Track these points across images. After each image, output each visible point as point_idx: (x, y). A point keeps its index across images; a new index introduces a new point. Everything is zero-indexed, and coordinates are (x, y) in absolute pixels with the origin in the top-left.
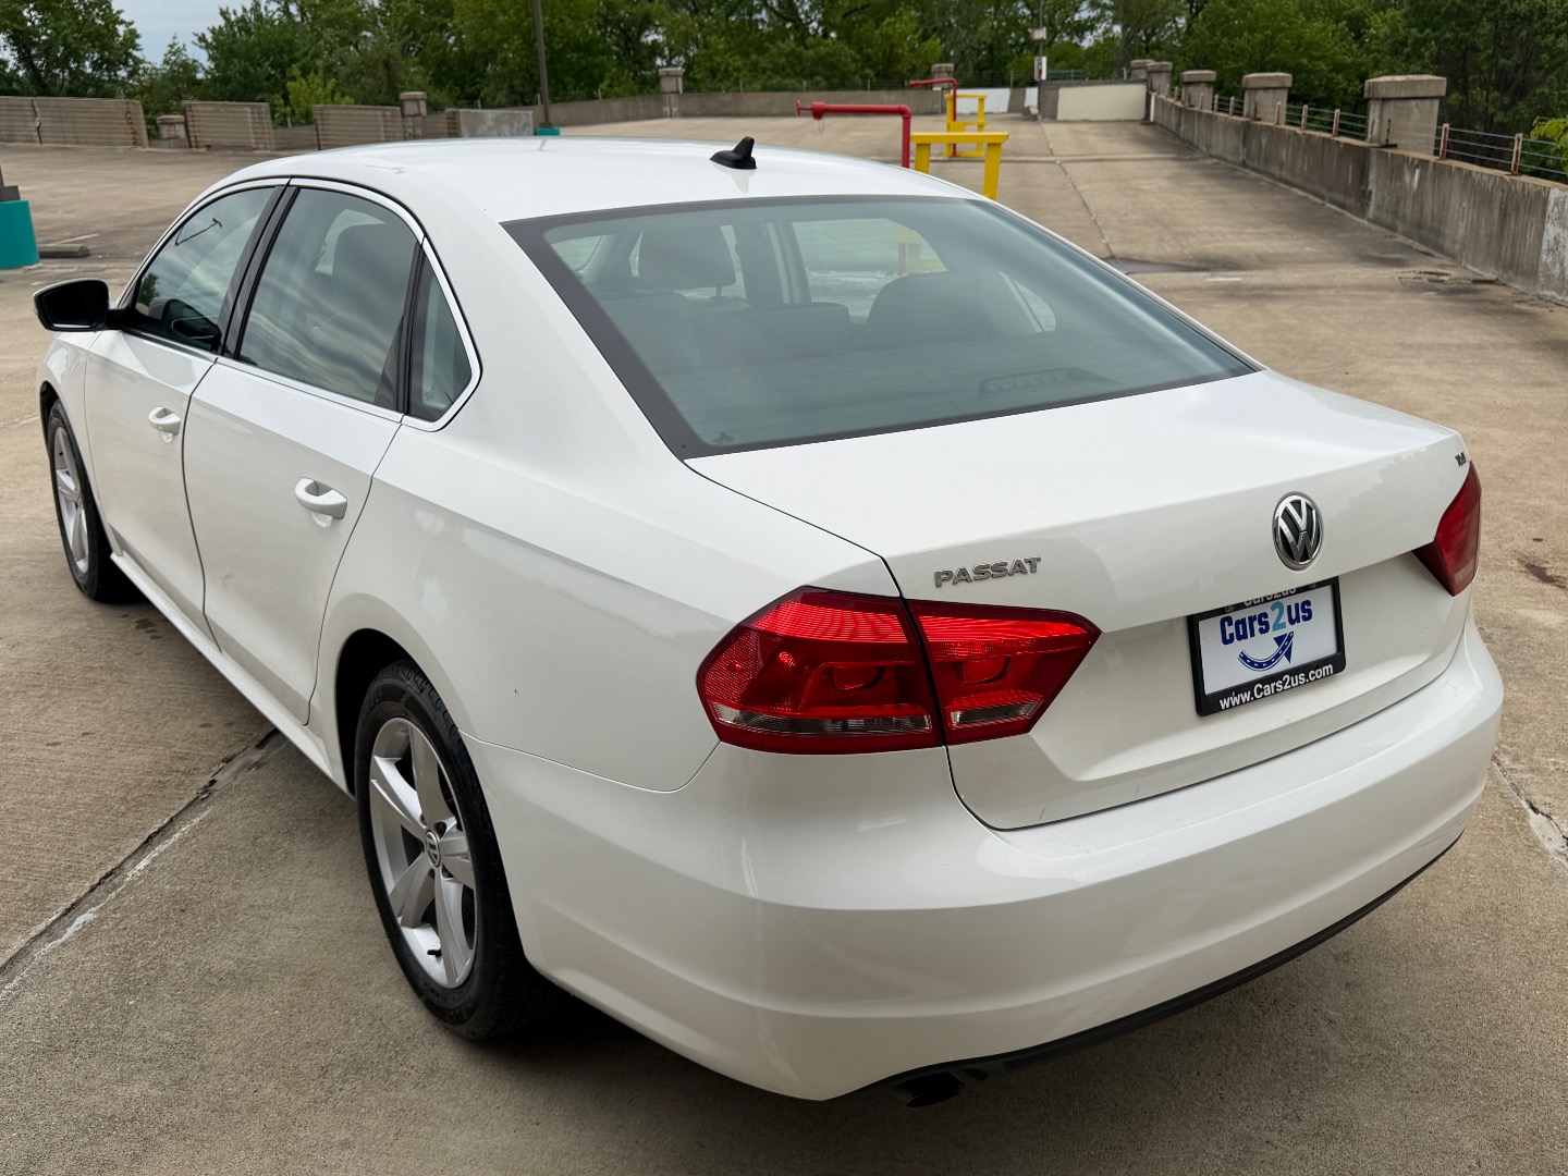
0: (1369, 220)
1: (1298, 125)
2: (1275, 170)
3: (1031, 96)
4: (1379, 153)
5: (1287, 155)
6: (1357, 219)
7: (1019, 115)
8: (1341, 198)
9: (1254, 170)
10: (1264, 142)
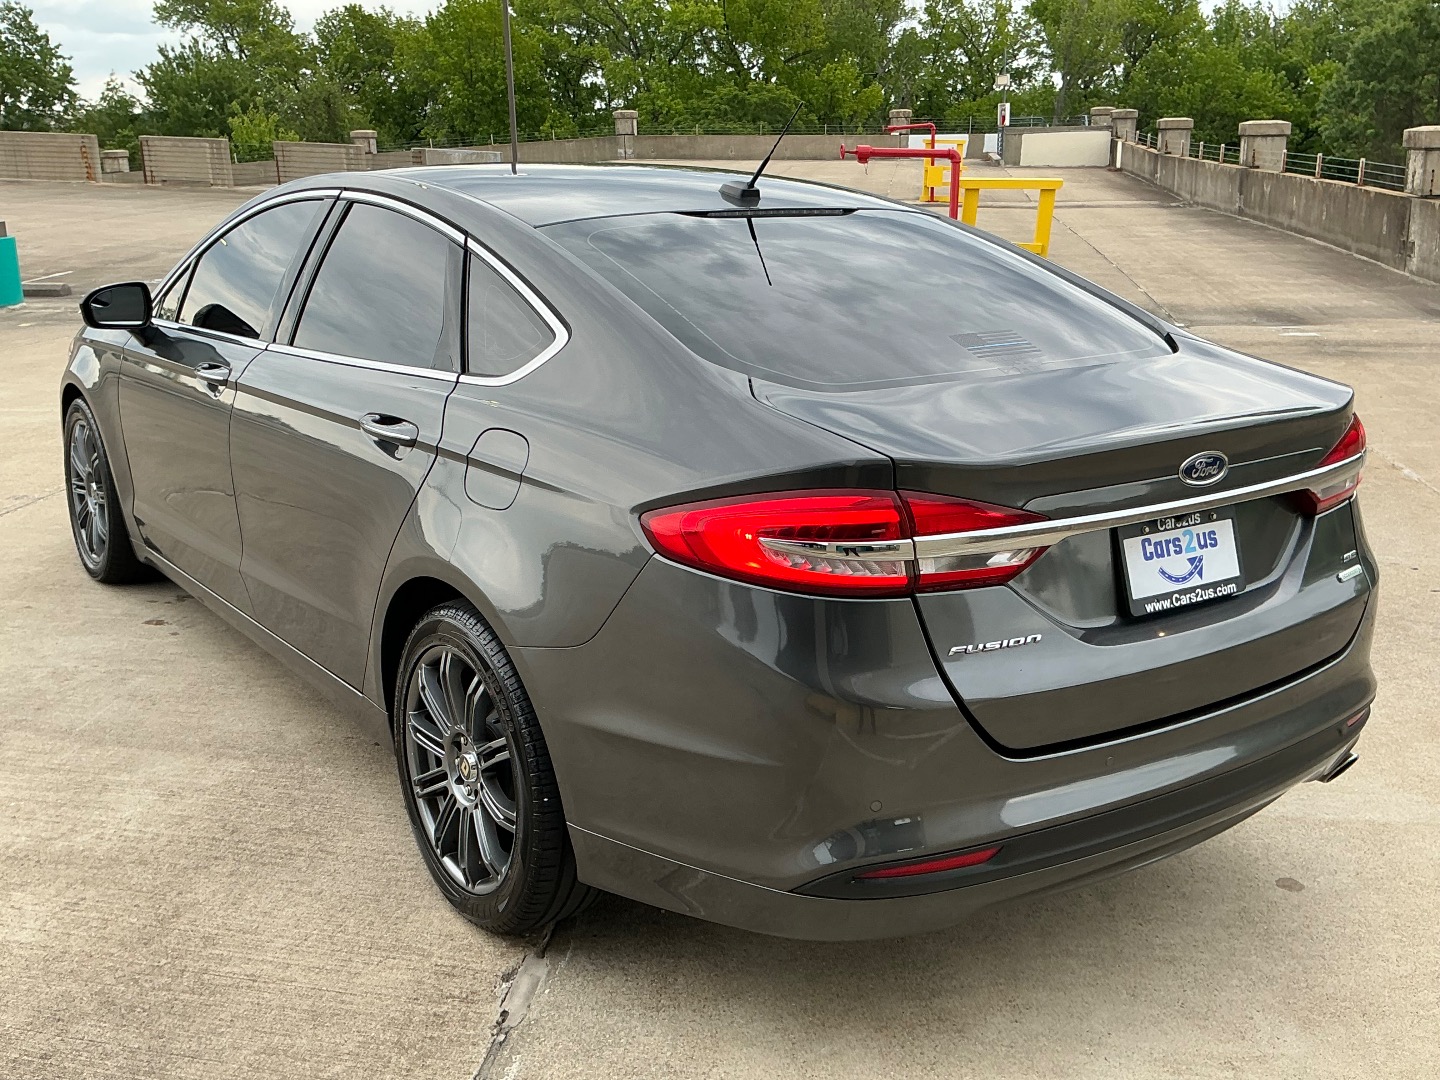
0: (1411, 272)
1: (1313, 174)
2: (1283, 218)
3: (991, 142)
4: (1422, 204)
5: (1298, 204)
6: (1396, 271)
7: (978, 160)
8: (1373, 249)
9: (1255, 218)
10: (1267, 190)
